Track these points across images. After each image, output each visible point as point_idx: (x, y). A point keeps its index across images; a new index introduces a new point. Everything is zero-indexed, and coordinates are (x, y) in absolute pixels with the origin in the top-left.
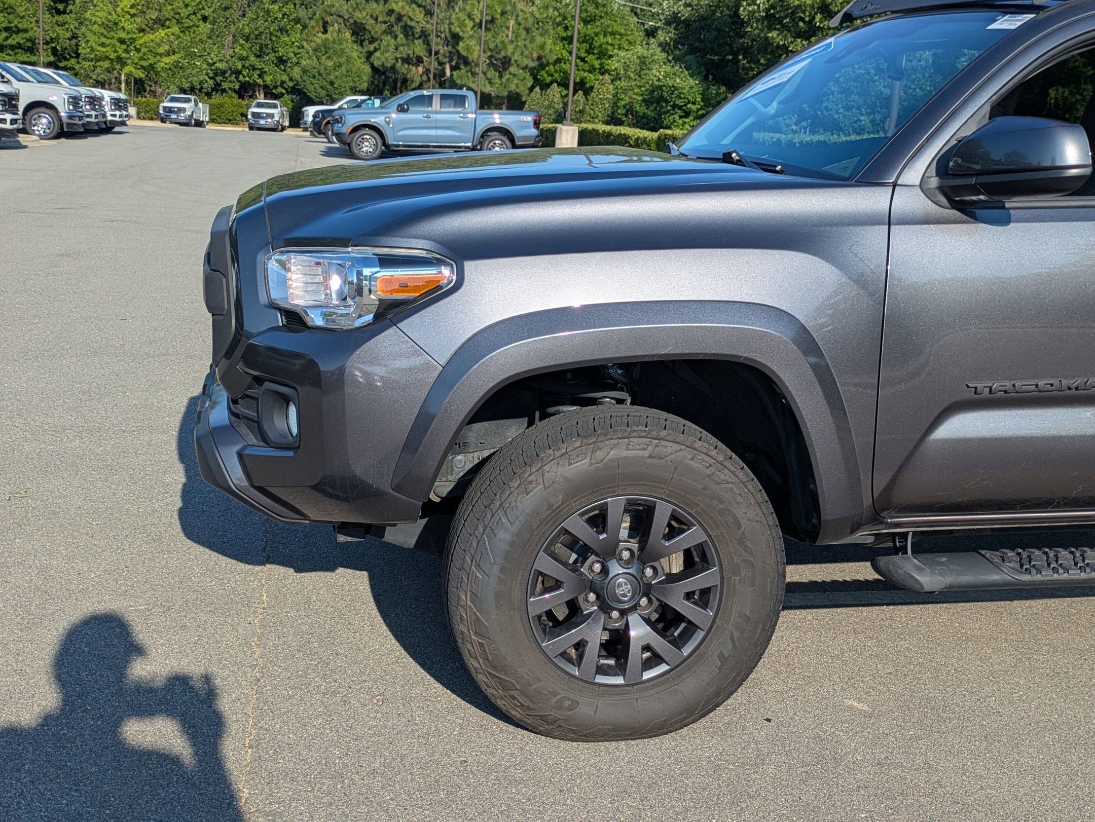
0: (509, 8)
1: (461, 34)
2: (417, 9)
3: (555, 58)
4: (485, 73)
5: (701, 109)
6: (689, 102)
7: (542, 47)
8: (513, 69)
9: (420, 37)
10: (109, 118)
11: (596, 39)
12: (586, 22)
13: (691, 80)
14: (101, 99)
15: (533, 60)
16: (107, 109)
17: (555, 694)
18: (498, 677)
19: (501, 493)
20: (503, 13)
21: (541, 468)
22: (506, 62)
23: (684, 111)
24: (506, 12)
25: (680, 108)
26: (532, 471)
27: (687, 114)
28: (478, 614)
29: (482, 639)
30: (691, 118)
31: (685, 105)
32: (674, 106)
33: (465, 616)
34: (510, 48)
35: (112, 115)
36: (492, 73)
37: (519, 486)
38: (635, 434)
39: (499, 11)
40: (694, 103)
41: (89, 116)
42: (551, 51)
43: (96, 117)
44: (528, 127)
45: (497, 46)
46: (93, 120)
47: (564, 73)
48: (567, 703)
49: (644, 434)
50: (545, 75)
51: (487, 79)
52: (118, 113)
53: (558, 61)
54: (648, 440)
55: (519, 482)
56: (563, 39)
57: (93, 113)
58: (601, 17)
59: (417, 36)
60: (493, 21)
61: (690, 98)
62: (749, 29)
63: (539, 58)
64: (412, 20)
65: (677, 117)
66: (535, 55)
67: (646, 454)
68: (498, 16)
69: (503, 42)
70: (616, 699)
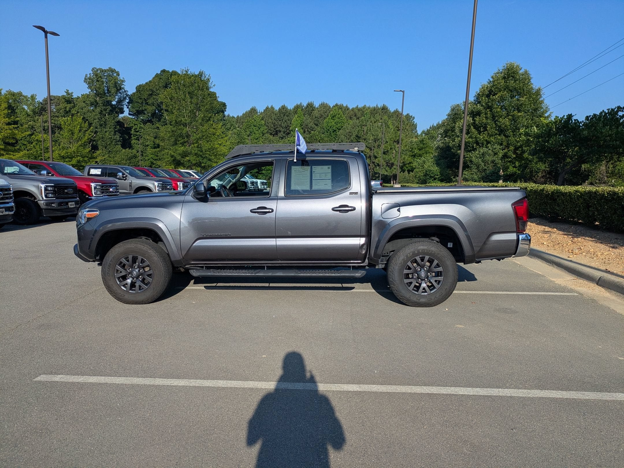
0: (393, 147)
1: (377, 156)
2: (367, 149)
3: (409, 162)
4: (385, 169)
5: (440, 177)
6: (436, 175)
7: (404, 159)
8: (394, 167)
9: (368, 158)
10: (260, 188)
11: (423, 155)
12: (420, 150)
13: (437, 168)
14: (257, 183)
15: (401, 163)
16: (259, 185)
17: (121, 293)
20: (391, 149)
22: (393, 164)
23: (434, 178)
24: (392, 148)
25: (433, 177)
27: (435, 179)
30: (436, 180)
31: (435, 176)
32: (431, 177)
34: (393, 160)
35: (261, 187)
36: (387, 168)
39: (390, 148)
40: (437, 175)
41: (251, 187)
42: (407, 160)
43: (253, 188)
44: (379, 186)
45: (388, 159)
46: (252, 189)
47: (412, 167)
48: (123, 295)
50: (405, 168)
51: (386, 170)
52: (262, 186)
53: (410, 163)
56: (412, 156)
57: (252, 187)
58: (425, 148)
59: (368, 157)
60: (388, 151)
61: (436, 174)
62: (452, 150)
63: (403, 162)
64: (366, 152)
65: (431, 180)
66: (402, 162)
67: (134, 246)
68: (389, 150)
69: (390, 158)
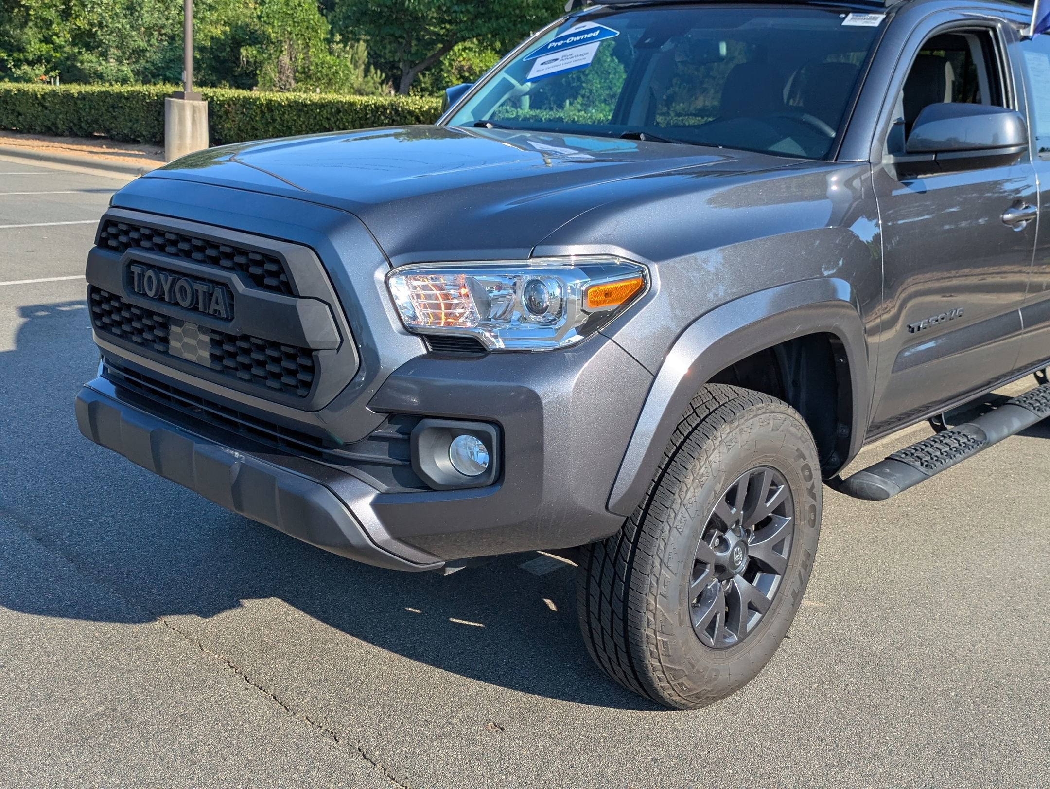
17: (708, 669)
18: (672, 669)
19: (680, 491)
21: (708, 458)
26: (702, 464)
28: (666, 614)
29: (666, 638)
33: (653, 620)
37: (693, 480)
38: (760, 412)
49: (764, 410)
54: (768, 415)
55: (692, 477)
70: (737, 657)
